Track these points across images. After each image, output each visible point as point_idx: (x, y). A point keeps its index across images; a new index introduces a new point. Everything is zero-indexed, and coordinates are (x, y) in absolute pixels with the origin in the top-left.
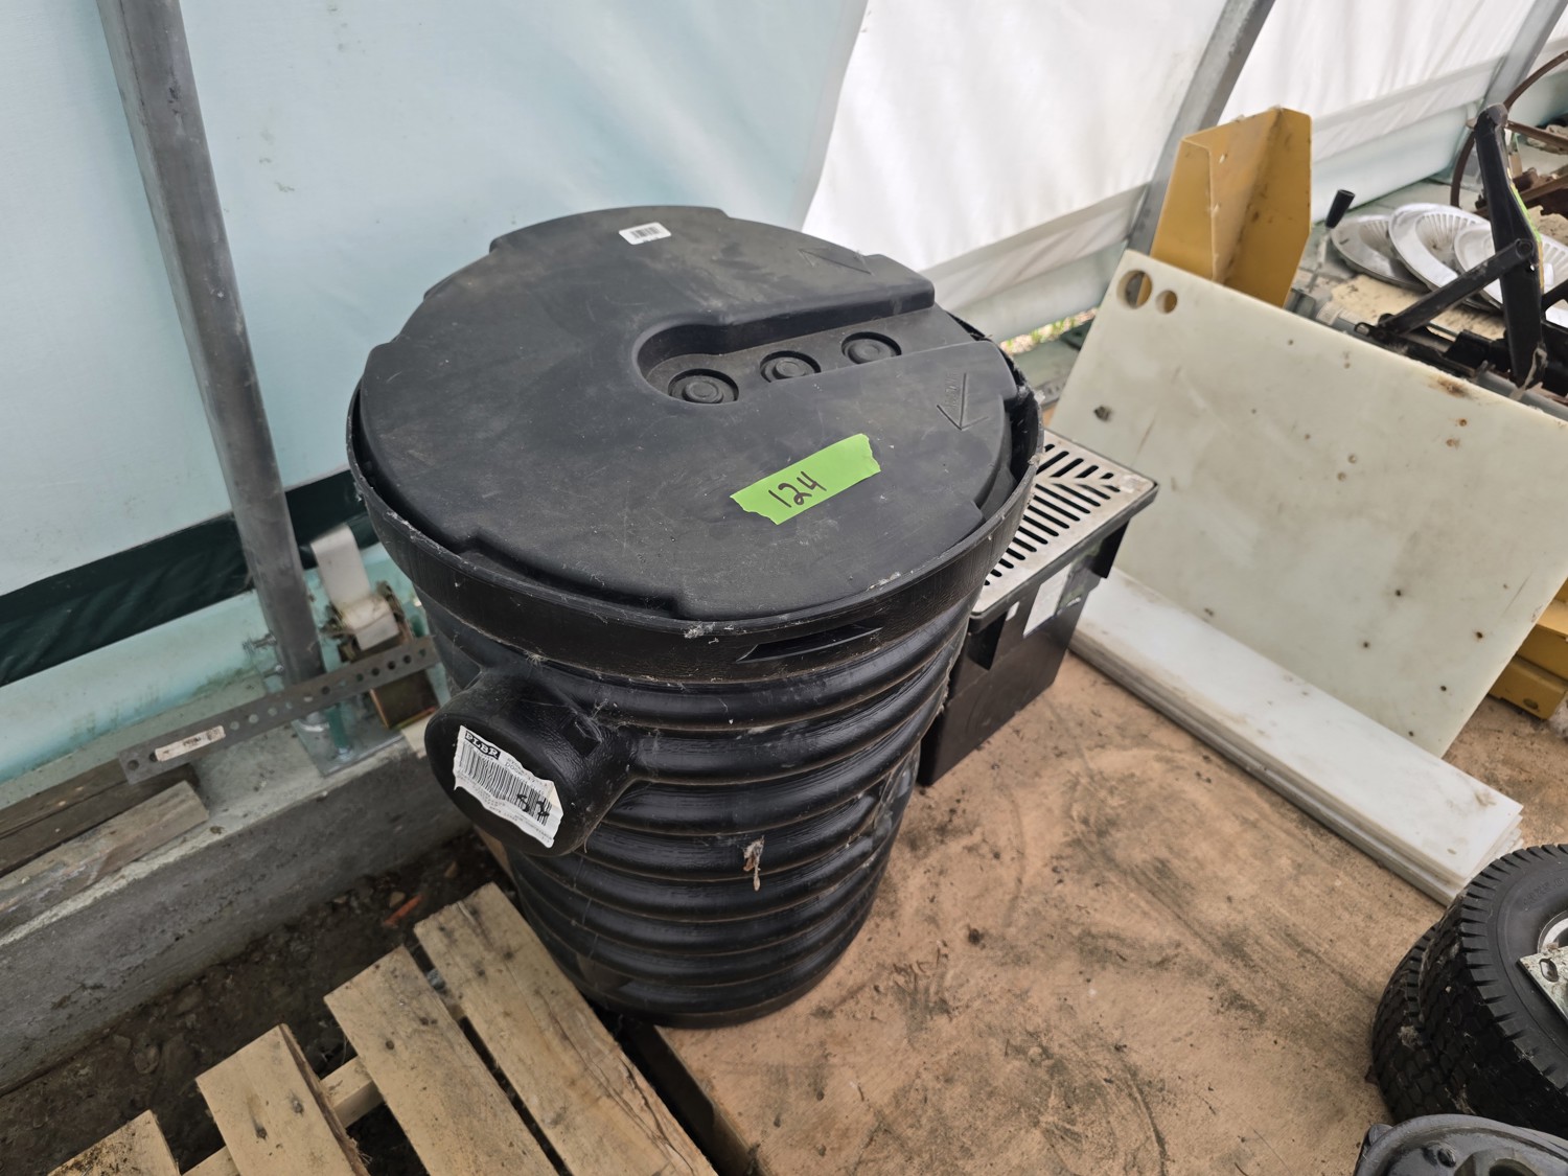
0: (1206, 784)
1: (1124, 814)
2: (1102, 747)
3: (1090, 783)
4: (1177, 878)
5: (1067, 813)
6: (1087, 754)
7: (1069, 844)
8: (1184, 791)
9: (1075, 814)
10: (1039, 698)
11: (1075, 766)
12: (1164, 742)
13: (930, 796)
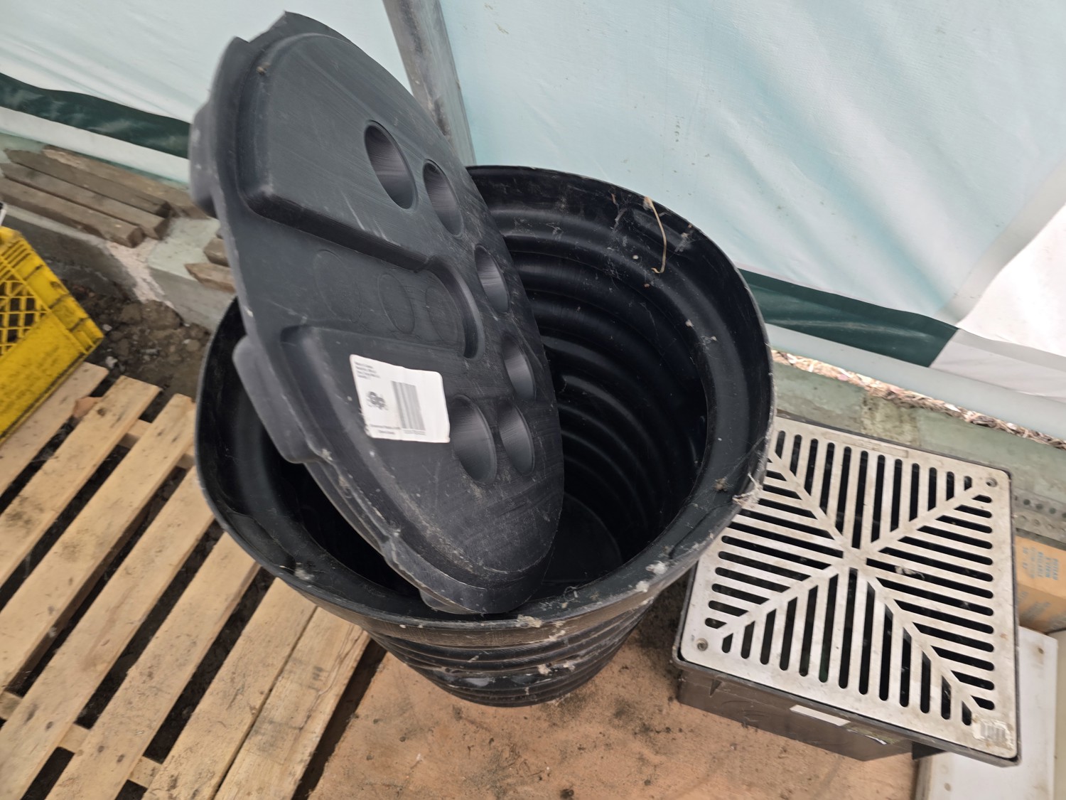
13: (672, 707)
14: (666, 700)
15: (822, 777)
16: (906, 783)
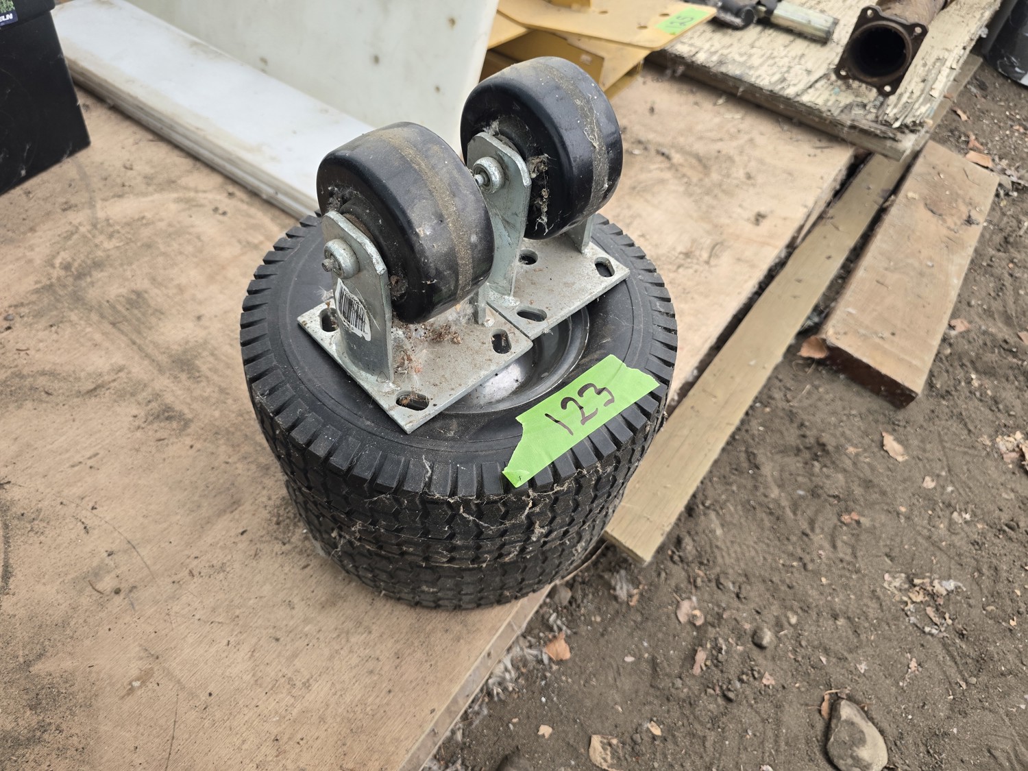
0: (221, 218)
1: (115, 254)
2: (120, 196)
3: (89, 232)
4: (149, 306)
5: (50, 263)
6: (99, 204)
7: (37, 291)
8: (193, 226)
9: (57, 262)
10: (67, 160)
11: (79, 218)
12: (192, 185)
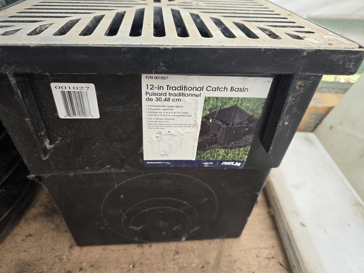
10: (218, 240)
13: (72, 253)
14: (67, 249)
15: (212, 262)
16: (274, 242)
